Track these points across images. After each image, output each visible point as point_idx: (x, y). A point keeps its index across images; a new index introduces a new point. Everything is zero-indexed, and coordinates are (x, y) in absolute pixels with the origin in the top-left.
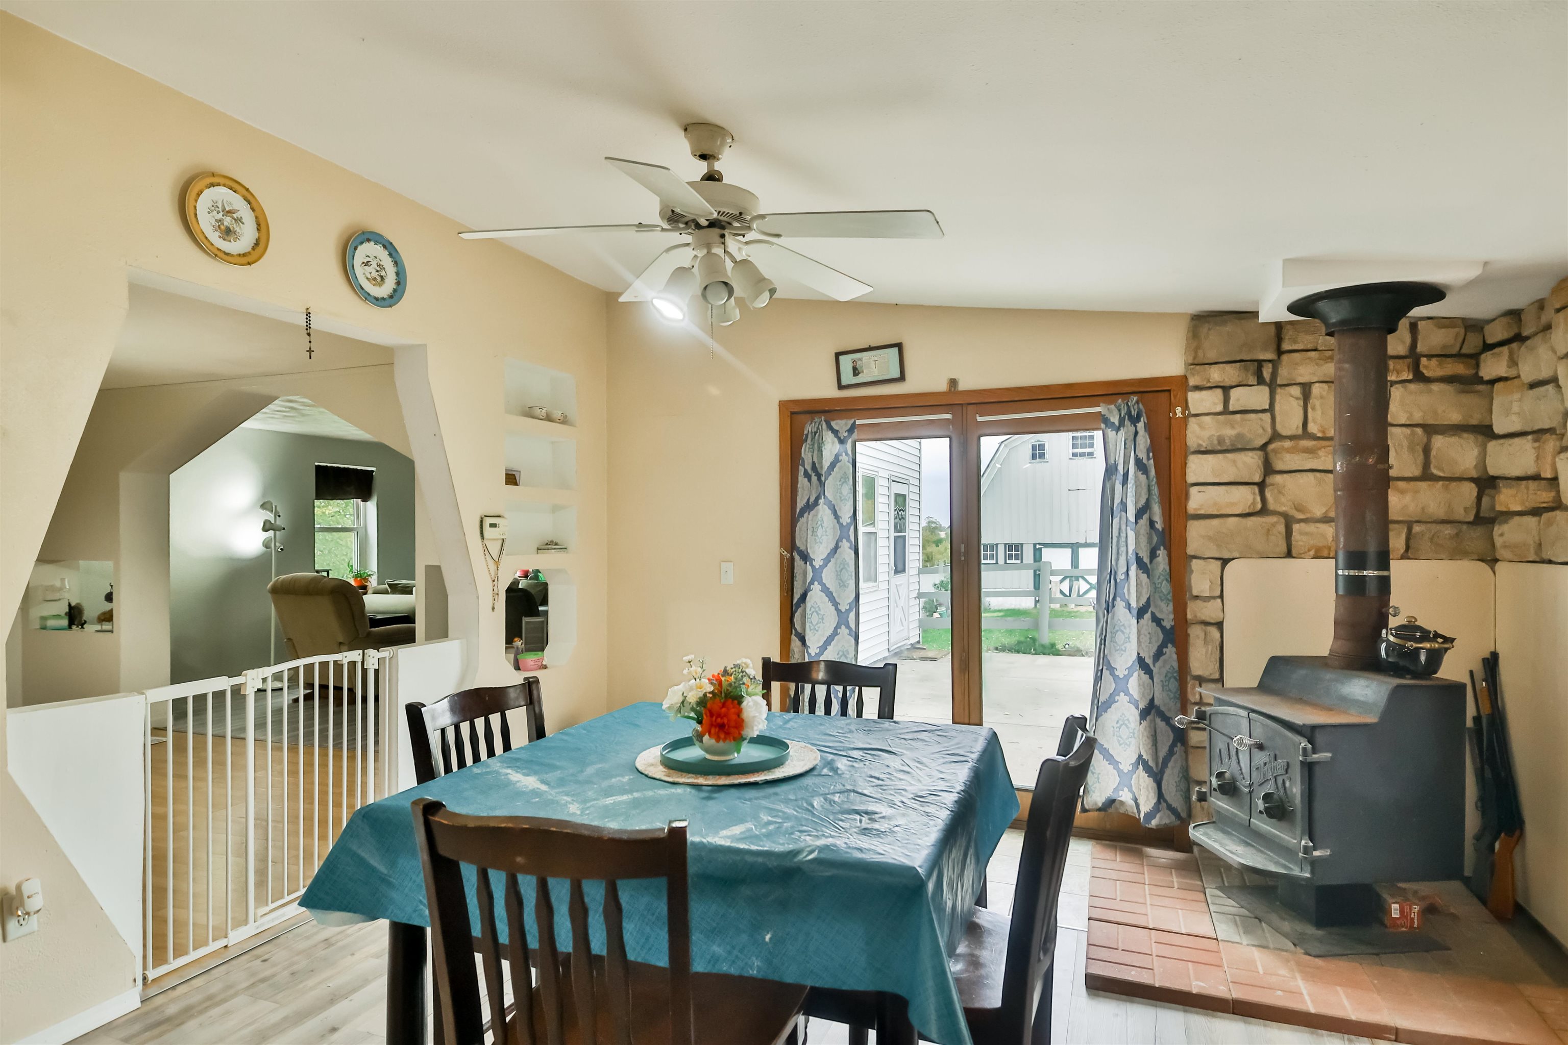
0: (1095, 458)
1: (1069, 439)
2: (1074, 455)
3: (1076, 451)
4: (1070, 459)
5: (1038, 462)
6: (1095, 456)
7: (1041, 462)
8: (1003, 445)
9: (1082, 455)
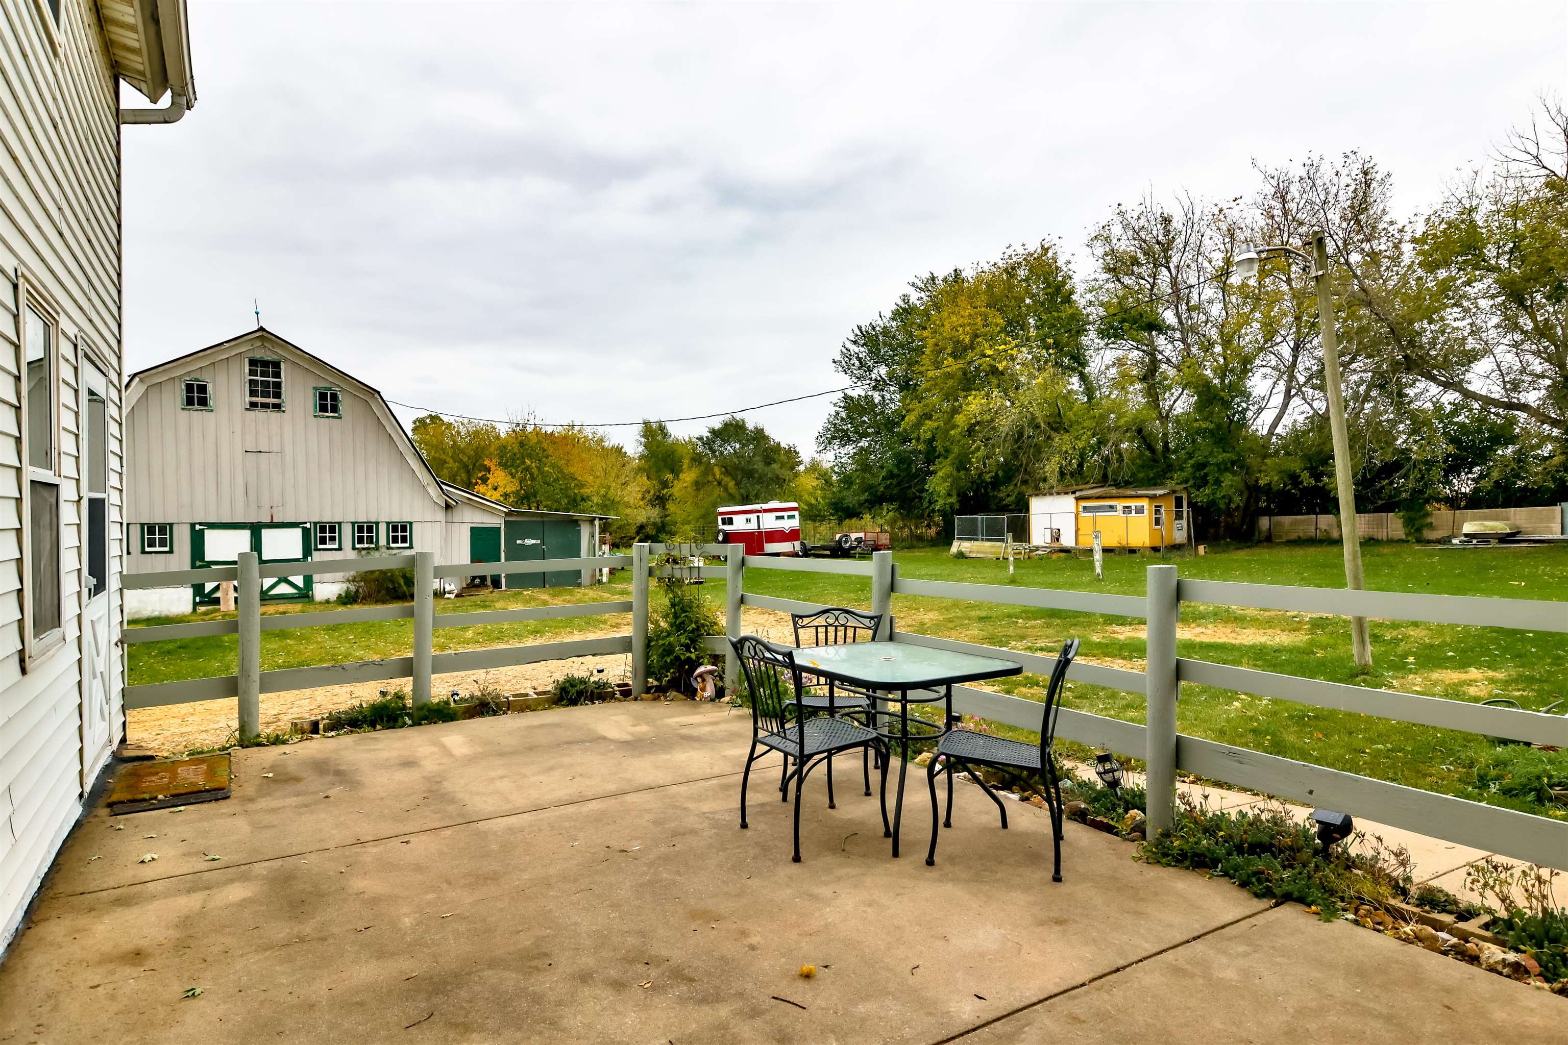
0: (283, 411)
1: (245, 383)
2: (253, 405)
3: (254, 399)
4: (247, 409)
5: (197, 410)
6: (283, 409)
7: (202, 410)
8: (137, 379)
9: (265, 406)
